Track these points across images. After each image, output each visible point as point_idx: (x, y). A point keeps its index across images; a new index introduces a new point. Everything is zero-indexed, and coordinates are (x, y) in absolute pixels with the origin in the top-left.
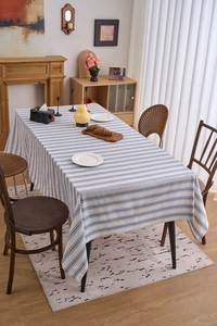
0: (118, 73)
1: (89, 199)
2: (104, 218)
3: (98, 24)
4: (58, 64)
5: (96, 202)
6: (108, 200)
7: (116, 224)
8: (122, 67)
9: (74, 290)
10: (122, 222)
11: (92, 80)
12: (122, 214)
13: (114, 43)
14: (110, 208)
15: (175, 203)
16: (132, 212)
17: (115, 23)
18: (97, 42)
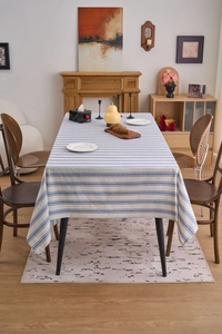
0: (198, 90)
1: (55, 175)
2: (73, 198)
3: (181, 40)
4: (132, 79)
5: (62, 179)
6: (75, 179)
7: (87, 207)
8: (202, 84)
9: (51, 272)
10: (94, 207)
11: (168, 97)
12: (93, 198)
13: (199, 60)
14: (79, 189)
15: (156, 197)
16: (104, 198)
17: (200, 40)
18: (180, 59)
